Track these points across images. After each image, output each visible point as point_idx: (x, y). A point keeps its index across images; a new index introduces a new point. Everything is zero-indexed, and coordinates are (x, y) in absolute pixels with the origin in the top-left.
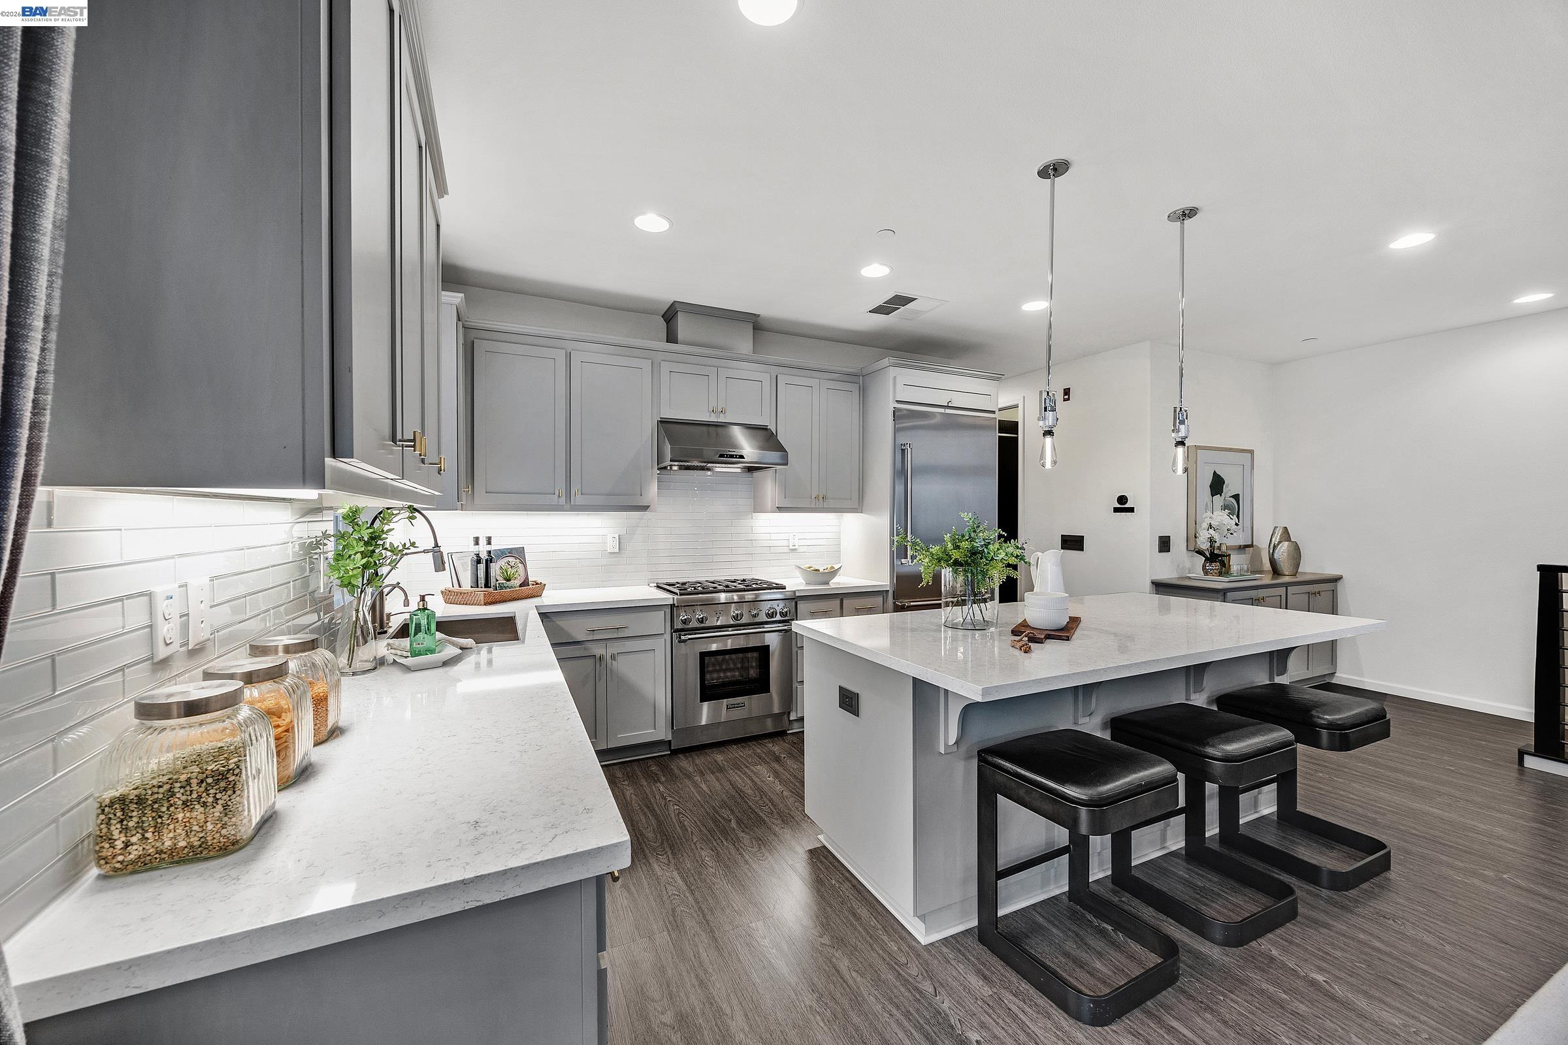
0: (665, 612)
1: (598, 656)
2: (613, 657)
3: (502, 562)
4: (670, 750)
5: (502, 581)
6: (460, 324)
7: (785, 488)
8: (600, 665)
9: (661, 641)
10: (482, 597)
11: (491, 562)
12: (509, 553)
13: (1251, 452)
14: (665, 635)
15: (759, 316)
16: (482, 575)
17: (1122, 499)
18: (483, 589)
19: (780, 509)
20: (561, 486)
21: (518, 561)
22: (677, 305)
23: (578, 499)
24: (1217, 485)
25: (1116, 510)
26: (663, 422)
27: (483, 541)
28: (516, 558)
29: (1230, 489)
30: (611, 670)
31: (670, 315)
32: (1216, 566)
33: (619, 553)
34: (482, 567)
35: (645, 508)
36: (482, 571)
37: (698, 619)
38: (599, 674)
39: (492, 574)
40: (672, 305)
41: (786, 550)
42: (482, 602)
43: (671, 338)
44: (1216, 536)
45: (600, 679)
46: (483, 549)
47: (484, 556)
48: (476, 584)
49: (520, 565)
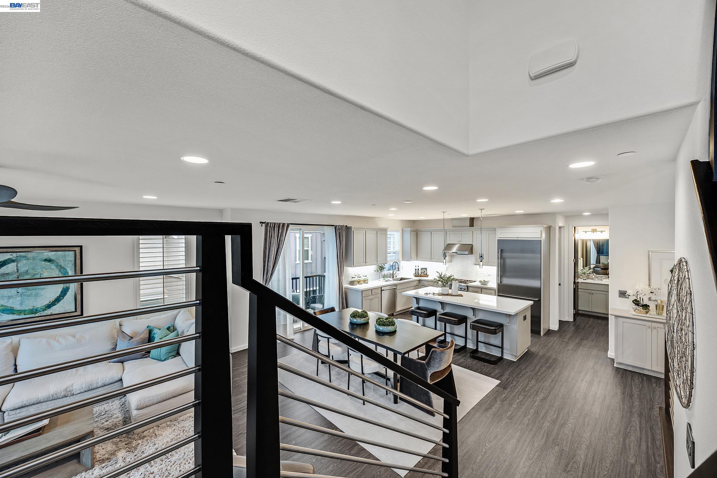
12: (424, 269)
20: (430, 257)
26: (448, 244)
34: (417, 271)
49: (426, 271)
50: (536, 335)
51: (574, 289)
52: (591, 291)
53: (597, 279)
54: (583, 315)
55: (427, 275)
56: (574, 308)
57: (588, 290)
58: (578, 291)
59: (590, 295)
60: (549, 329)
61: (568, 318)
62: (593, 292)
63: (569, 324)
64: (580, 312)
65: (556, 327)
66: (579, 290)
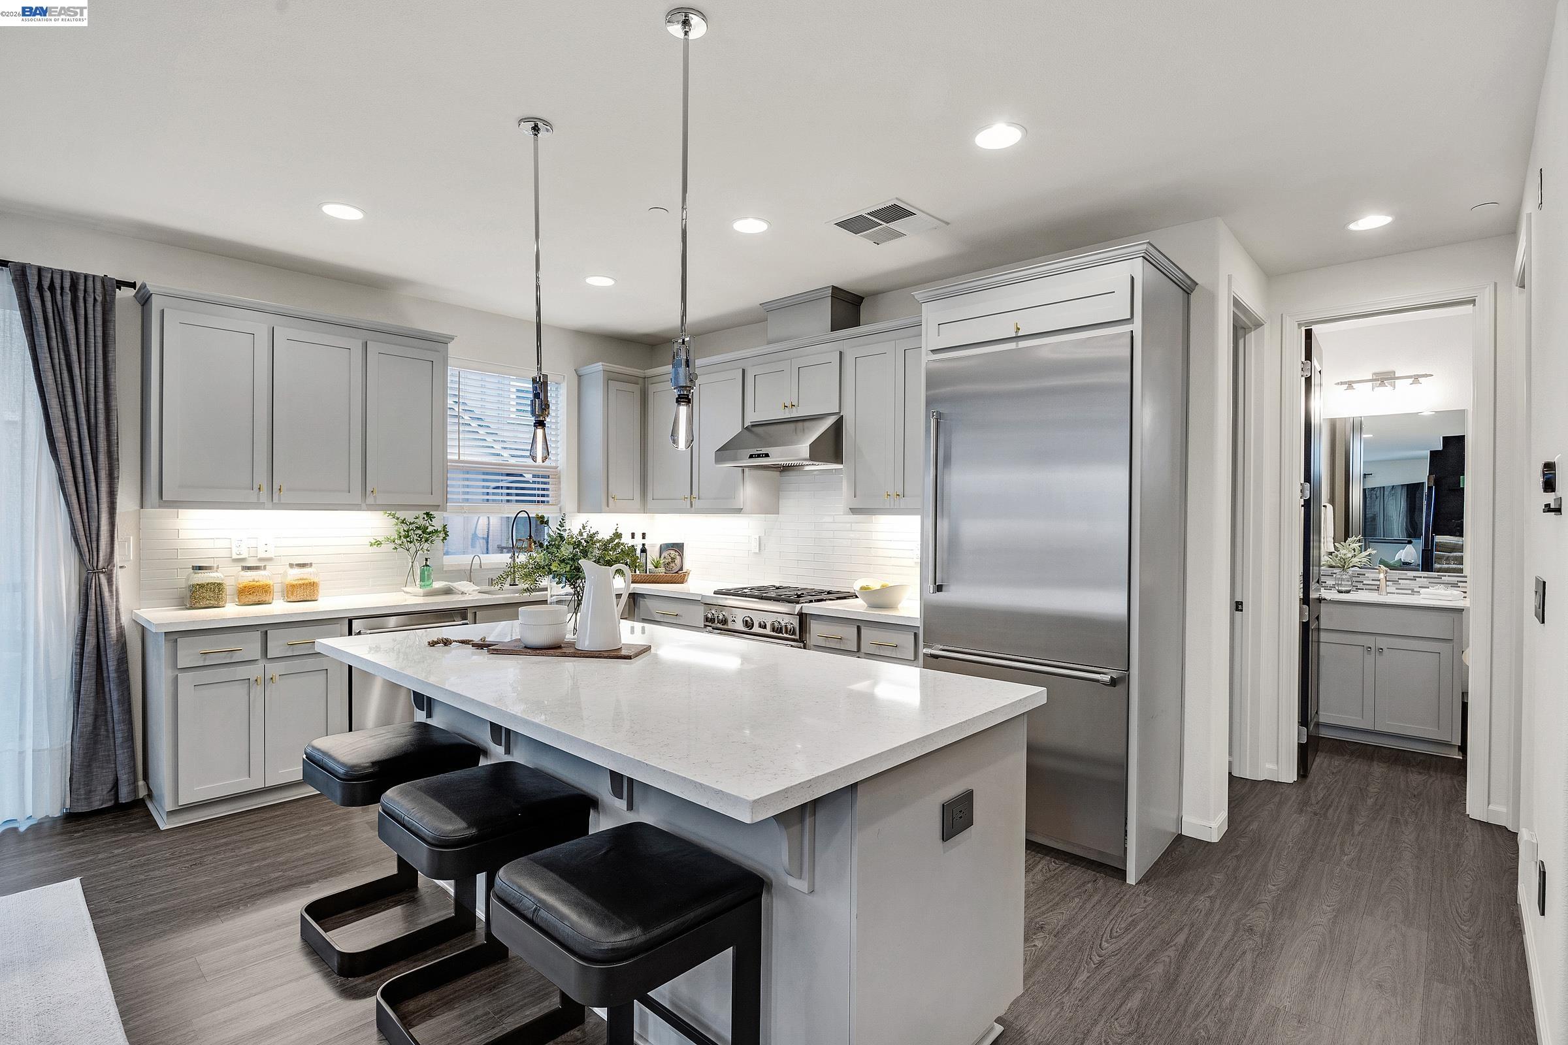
3: (666, 554)
5: (652, 567)
11: (645, 552)
12: (672, 547)
19: (853, 511)
20: (688, 490)
33: (760, 553)
47: (640, 547)
50: (1101, 882)
51: (1305, 628)
52: (1373, 638)
53: (1392, 589)
54: (1339, 748)
55: (679, 577)
56: (1304, 721)
57: (1359, 637)
58: (1319, 642)
59: (1369, 659)
60: (1180, 838)
61: (1274, 767)
62: (1382, 642)
63: (1277, 799)
64: (1324, 733)
65: (1215, 825)
66: (1324, 636)
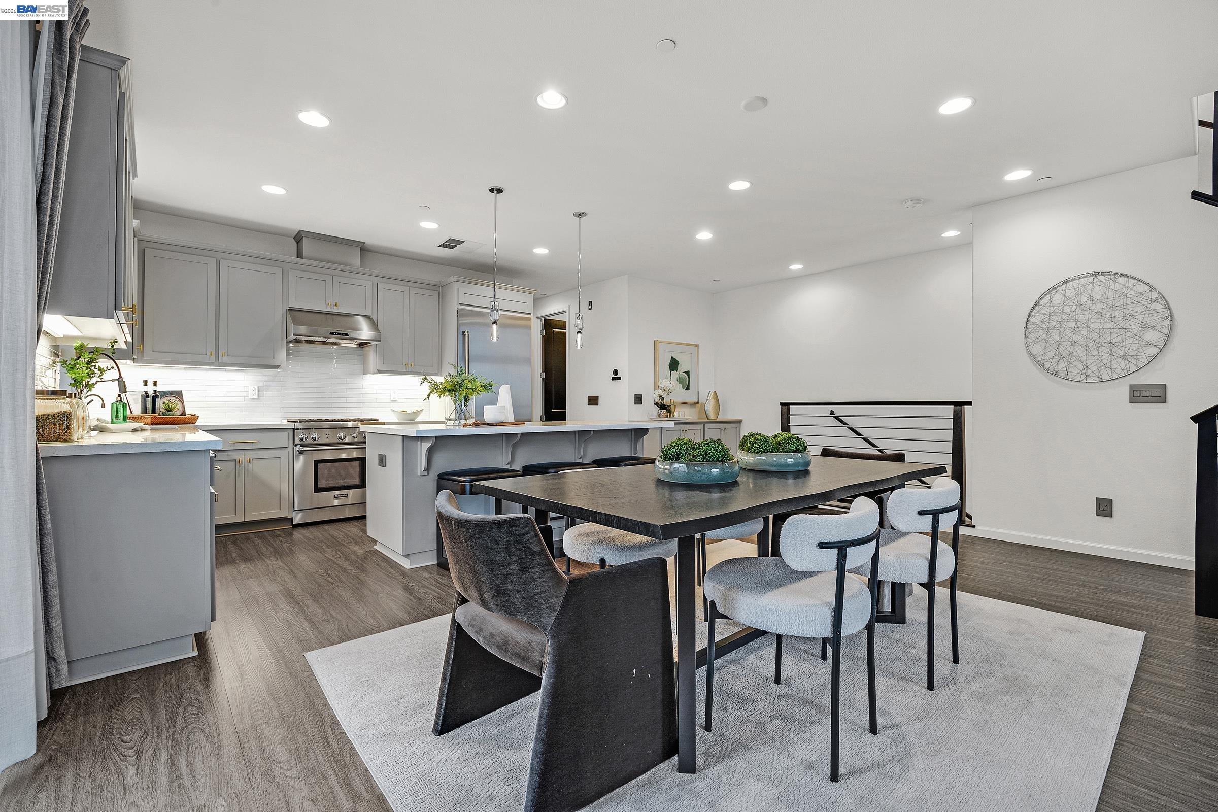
0: (288, 433)
1: (237, 460)
2: (249, 461)
3: (166, 400)
4: (293, 525)
5: (163, 411)
6: (136, 239)
7: (383, 358)
8: (239, 467)
9: (286, 451)
10: (149, 420)
11: (157, 397)
12: (170, 394)
13: (697, 346)
14: (288, 448)
15: (364, 243)
16: (150, 406)
17: (616, 372)
18: (150, 414)
19: (380, 371)
20: (211, 348)
21: (177, 400)
22: (302, 233)
23: (226, 359)
24: (674, 365)
25: (613, 379)
26: (291, 310)
27: (150, 383)
28: (176, 398)
29: (682, 368)
30: (248, 470)
31: (299, 238)
32: (664, 411)
33: (258, 398)
34: (149, 401)
35: (277, 367)
36: (149, 403)
37: (312, 438)
38: (239, 473)
39: (158, 405)
40: (298, 233)
41: (388, 401)
42: (150, 422)
43: (299, 255)
44: (664, 395)
45: (239, 476)
46: (150, 389)
47: (151, 393)
48: (145, 410)
49: (179, 402)
